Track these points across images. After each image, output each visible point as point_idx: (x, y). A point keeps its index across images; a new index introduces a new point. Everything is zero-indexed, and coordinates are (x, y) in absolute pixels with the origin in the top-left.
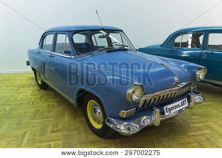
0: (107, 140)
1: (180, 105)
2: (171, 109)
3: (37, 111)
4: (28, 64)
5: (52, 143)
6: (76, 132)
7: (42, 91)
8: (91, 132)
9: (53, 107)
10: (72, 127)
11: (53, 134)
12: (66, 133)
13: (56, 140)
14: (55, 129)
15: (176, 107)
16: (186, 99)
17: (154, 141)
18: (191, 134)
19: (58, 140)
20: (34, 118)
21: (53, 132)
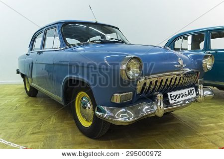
0: (98, 141)
1: (187, 94)
2: (176, 97)
3: (20, 115)
4: (18, 73)
5: (29, 145)
6: (61, 134)
7: (30, 98)
8: (80, 133)
9: (38, 112)
10: (57, 129)
11: (33, 136)
12: (49, 135)
13: (34, 142)
14: (37, 131)
15: (182, 95)
16: (194, 88)
17: (156, 141)
18: (202, 134)
19: (37, 142)
20: (14, 121)
21: (33, 133)
